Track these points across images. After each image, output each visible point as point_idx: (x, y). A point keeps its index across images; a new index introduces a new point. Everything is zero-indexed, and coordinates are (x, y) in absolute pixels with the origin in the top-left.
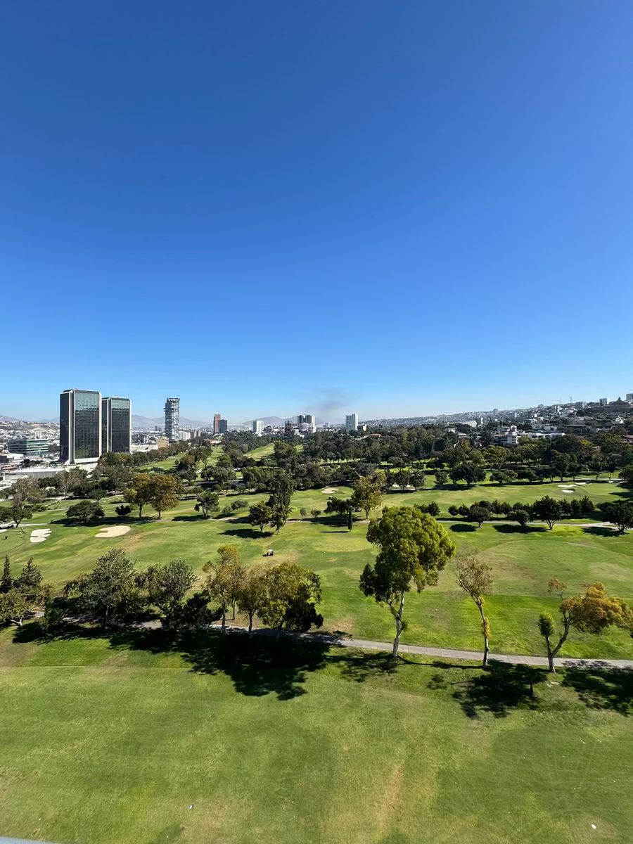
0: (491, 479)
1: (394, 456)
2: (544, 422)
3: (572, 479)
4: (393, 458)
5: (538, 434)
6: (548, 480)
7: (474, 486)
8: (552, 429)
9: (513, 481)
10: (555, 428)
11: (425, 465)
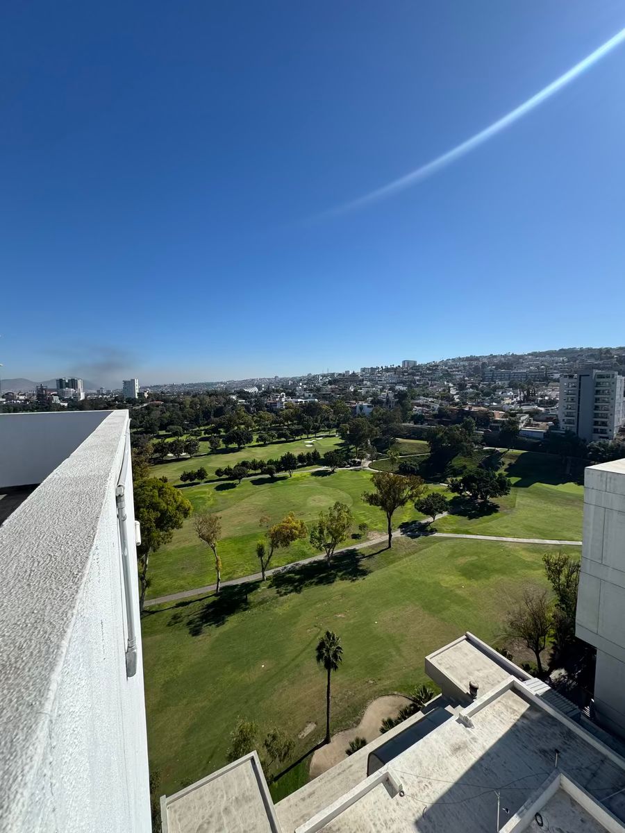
0: (257, 441)
1: (173, 424)
2: (305, 390)
3: (314, 435)
4: (171, 427)
5: (299, 400)
6: (299, 438)
7: (244, 448)
8: (310, 396)
9: (274, 441)
10: (312, 395)
11: (203, 432)
